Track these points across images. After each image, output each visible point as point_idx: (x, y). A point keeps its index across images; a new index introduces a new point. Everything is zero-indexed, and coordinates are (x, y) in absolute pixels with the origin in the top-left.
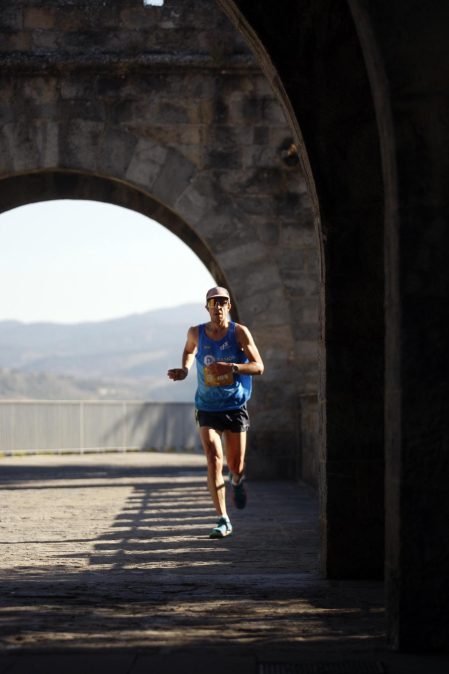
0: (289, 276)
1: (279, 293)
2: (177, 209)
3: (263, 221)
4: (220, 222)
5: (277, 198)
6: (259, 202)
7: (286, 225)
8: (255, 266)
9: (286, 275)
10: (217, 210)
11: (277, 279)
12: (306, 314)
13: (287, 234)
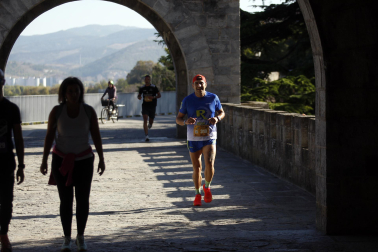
0: (211, 43)
1: (206, 51)
2: (155, 8)
3: (198, 14)
4: (177, 15)
5: (206, 3)
6: (196, 5)
7: (210, 17)
8: (194, 37)
9: (210, 42)
10: (175, 9)
11: (205, 44)
12: (220, 61)
13: (210, 21)
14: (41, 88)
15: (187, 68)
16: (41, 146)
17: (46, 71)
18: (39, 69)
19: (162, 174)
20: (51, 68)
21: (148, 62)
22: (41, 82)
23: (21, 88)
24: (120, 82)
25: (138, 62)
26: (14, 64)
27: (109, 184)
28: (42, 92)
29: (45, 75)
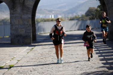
14: (51, 19)
15: (108, 10)
16: (51, 42)
17: (53, 12)
18: (50, 11)
19: (98, 52)
20: (55, 11)
21: (93, 8)
22: (52, 16)
23: (44, 19)
24: (82, 16)
25: (90, 8)
26: (41, 10)
27: (77, 56)
28: (52, 20)
29: (53, 14)
